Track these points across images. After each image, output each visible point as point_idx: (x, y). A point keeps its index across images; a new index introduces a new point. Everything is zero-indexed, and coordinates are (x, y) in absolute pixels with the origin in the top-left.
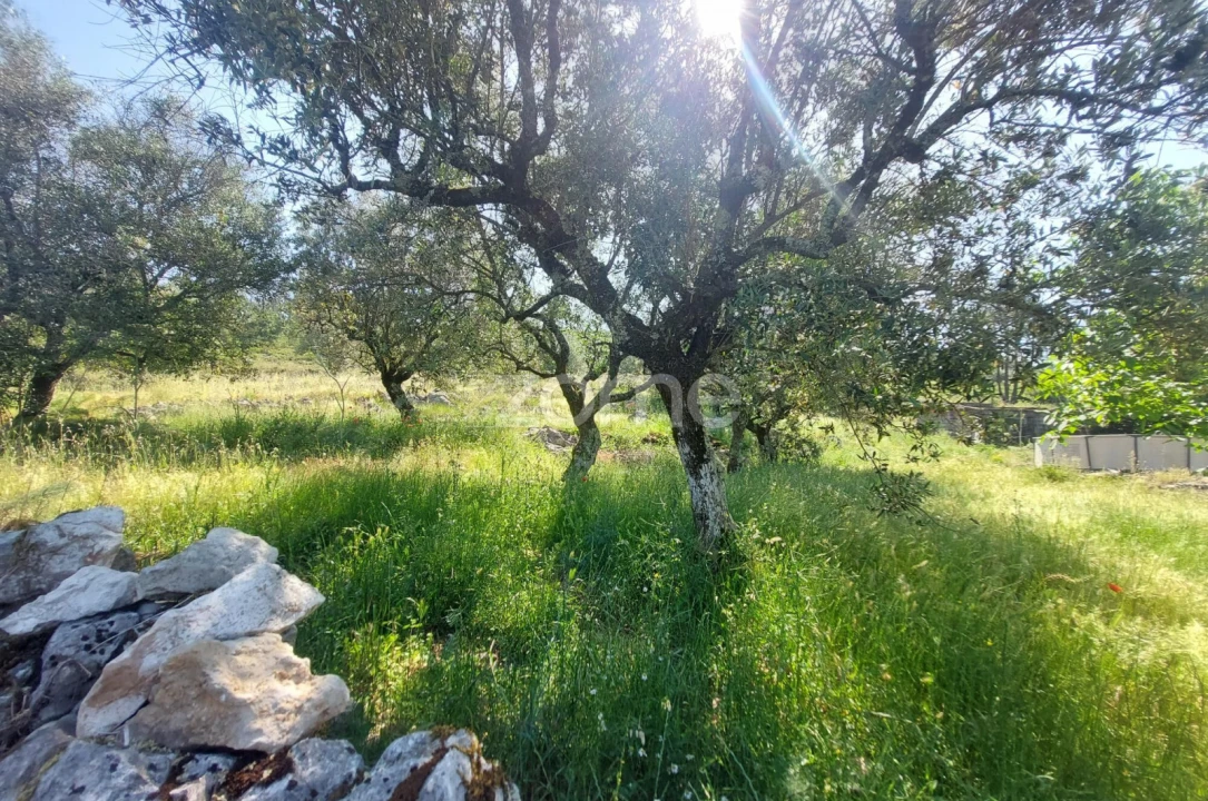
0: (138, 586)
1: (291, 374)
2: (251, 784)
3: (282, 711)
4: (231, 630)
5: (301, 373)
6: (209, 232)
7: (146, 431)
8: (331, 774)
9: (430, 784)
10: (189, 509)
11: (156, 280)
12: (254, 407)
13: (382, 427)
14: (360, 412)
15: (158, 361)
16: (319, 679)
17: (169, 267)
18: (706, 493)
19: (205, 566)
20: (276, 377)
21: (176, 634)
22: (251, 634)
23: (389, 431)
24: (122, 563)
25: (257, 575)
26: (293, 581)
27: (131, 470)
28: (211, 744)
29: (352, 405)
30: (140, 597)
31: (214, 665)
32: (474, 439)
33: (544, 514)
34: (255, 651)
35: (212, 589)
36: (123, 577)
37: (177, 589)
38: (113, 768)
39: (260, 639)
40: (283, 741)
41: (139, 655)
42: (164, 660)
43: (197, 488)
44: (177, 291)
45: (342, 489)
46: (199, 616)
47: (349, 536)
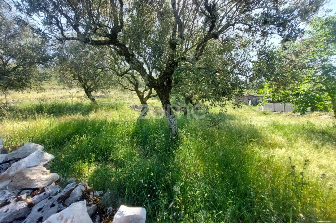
0: (8, 157)
1: (57, 89)
2: (36, 194)
3: (42, 181)
4: (30, 166)
5: (60, 89)
6: (23, 47)
7: (11, 110)
8: (53, 192)
9: (73, 191)
10: (27, 132)
11: (7, 62)
12: (46, 101)
13: (86, 106)
14: (79, 101)
15: (12, 87)
16: (51, 174)
17: (11, 58)
18: (171, 123)
19: (25, 152)
20: (52, 90)
21: (17, 167)
22: (36, 166)
23: (88, 107)
24: (4, 152)
25: (36, 154)
26: (47, 154)
27: (7, 122)
28: (27, 188)
29: (77, 99)
30: (9, 160)
31: (26, 173)
32: (113, 108)
33: (131, 129)
34: (36, 169)
35: (26, 157)
36: (4, 156)
37: (18, 157)
38: (5, 193)
39: (38, 167)
40: (43, 186)
41: (9, 172)
42: (14, 173)
43: (29, 126)
44: (15, 66)
45: (73, 125)
46: (23, 163)
47: (75, 138)
